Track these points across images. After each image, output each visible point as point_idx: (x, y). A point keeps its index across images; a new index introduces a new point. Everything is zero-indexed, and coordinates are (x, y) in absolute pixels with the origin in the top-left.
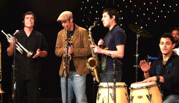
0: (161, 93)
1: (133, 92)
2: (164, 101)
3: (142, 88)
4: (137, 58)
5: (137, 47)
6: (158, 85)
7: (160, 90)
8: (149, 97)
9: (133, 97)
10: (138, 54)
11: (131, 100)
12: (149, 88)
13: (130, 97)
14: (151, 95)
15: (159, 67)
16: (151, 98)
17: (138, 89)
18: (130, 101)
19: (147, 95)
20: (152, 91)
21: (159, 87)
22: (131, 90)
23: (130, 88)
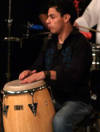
0: (52, 99)
1: (7, 98)
2: (57, 113)
3: (22, 93)
4: (9, 25)
5: (10, 6)
6: (47, 87)
7: (51, 95)
8: (34, 107)
9: (8, 107)
10: (11, 18)
11: (5, 111)
12: (33, 92)
13: (3, 106)
14: (35, 105)
15: (52, 52)
16: (36, 109)
17: (16, 94)
18: (4, 113)
19: (29, 105)
20: (37, 98)
21: (49, 90)
22: (4, 96)
23: (3, 91)
